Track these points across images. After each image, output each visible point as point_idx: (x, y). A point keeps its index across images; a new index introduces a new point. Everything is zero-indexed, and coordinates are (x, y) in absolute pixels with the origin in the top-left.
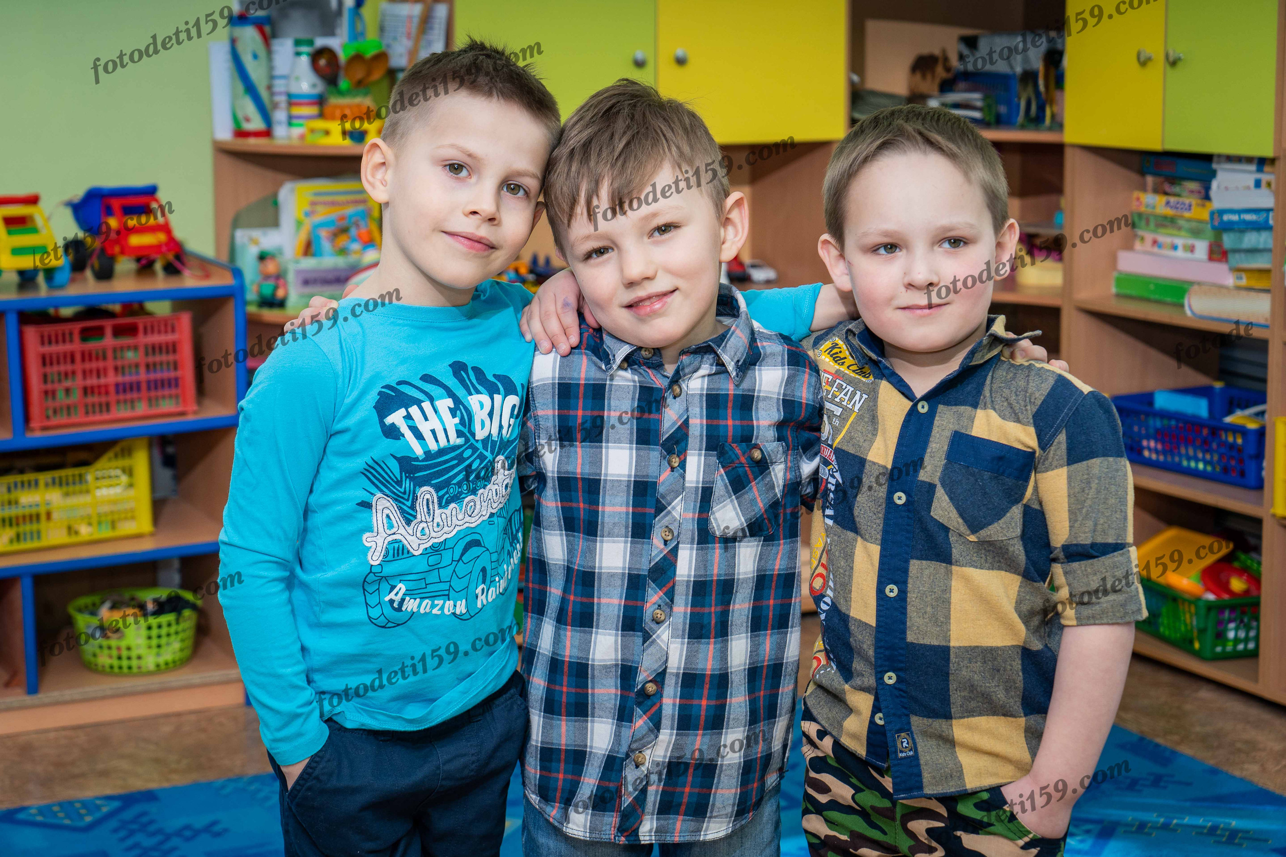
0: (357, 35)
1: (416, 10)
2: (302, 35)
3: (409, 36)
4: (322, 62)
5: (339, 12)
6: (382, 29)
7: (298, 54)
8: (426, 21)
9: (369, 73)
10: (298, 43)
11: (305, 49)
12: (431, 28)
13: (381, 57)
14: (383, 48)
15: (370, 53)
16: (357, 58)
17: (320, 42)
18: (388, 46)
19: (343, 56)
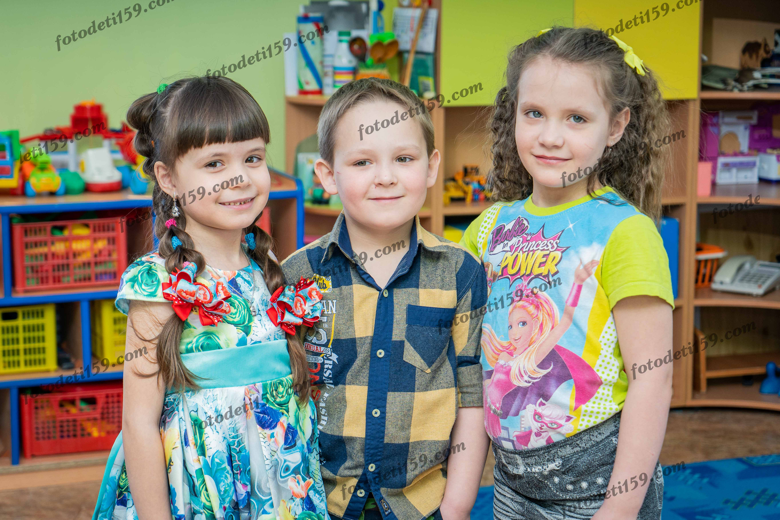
0: (378, 29)
1: (417, 13)
2: (343, 29)
3: (412, 29)
4: (356, 47)
5: (367, 14)
6: (394, 25)
7: (340, 41)
8: (424, 20)
9: (386, 54)
10: (341, 34)
11: (346, 38)
12: (426, 25)
13: (394, 43)
14: (395, 38)
15: (386, 41)
16: (379, 44)
17: (355, 33)
18: (398, 36)
19: (369, 43)
